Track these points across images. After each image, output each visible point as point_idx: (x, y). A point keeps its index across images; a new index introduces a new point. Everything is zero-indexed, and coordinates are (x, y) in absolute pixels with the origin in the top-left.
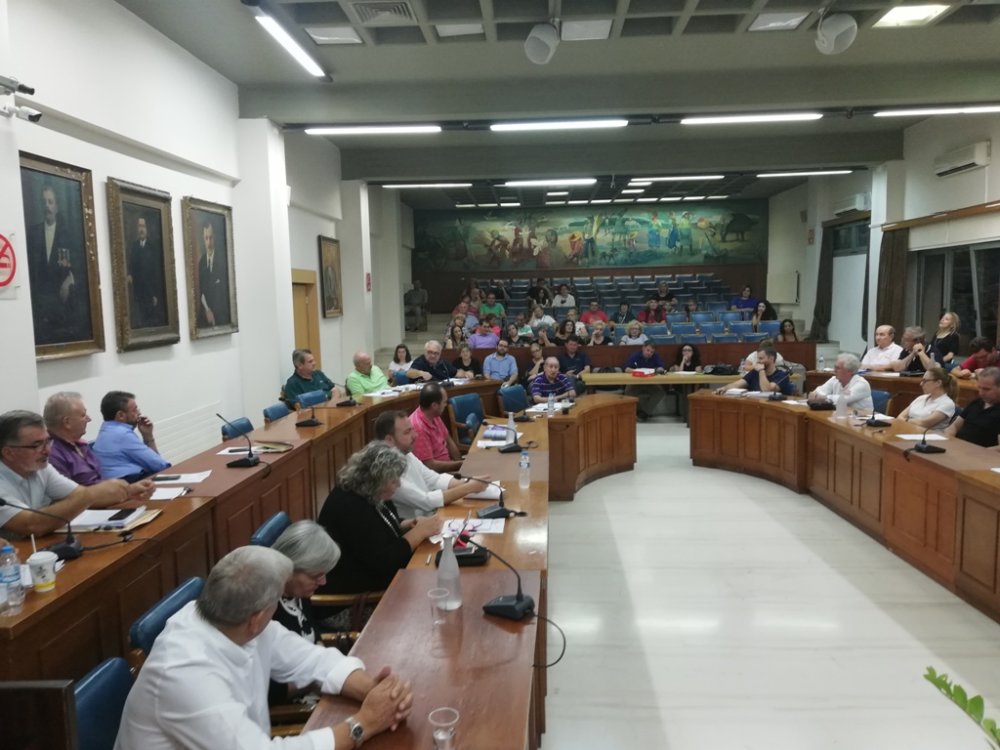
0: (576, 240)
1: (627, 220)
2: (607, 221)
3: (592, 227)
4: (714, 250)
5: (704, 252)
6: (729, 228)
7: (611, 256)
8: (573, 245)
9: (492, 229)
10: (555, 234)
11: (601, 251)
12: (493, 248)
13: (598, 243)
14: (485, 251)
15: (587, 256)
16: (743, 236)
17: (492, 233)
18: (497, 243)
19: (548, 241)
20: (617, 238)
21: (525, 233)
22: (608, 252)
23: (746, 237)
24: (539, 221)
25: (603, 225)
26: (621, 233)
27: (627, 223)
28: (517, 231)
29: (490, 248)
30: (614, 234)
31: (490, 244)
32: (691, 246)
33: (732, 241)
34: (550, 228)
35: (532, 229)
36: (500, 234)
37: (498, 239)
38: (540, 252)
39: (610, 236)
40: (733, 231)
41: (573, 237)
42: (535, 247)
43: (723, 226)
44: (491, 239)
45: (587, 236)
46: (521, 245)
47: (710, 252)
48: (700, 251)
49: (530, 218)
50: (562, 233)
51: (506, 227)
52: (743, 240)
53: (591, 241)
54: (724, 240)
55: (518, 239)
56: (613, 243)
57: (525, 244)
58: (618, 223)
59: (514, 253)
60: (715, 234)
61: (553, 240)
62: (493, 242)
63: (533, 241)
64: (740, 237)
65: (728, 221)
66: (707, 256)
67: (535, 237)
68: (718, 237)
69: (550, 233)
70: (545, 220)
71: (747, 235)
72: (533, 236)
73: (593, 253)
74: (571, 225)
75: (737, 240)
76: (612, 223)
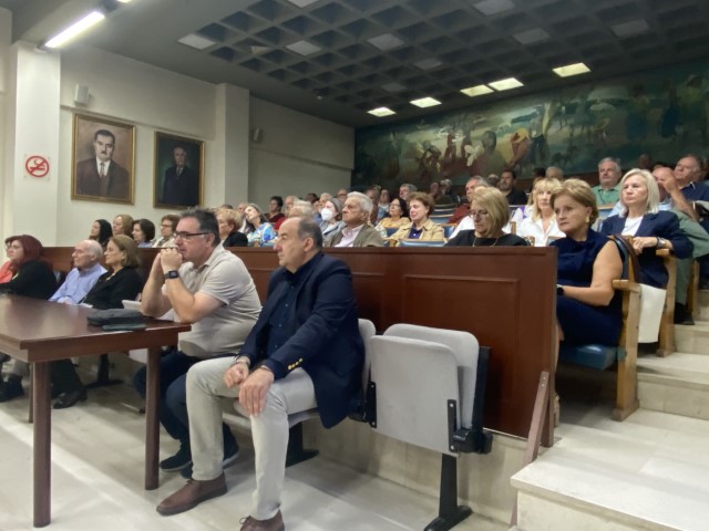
0: (519, 141)
1: (594, 102)
2: (564, 108)
3: (541, 120)
7: (567, 158)
8: (516, 148)
9: (424, 139)
10: (493, 136)
11: (553, 152)
12: (425, 161)
13: (550, 142)
14: (417, 166)
15: (533, 161)
17: (424, 144)
18: (429, 155)
19: (484, 146)
20: (578, 131)
21: (459, 139)
22: (564, 152)
24: (475, 122)
25: (556, 115)
26: (584, 124)
27: (593, 108)
28: (450, 138)
29: (421, 161)
30: (572, 126)
31: (420, 157)
34: (488, 129)
35: (467, 133)
36: (433, 144)
37: (429, 150)
38: (475, 162)
39: (566, 130)
41: (516, 137)
42: (469, 155)
44: (423, 152)
45: (534, 133)
46: (454, 155)
49: (465, 119)
50: (501, 135)
51: (439, 135)
53: (541, 140)
55: (451, 148)
56: (571, 139)
57: (458, 152)
58: (578, 110)
59: (445, 166)
61: (490, 144)
62: (425, 154)
63: (468, 148)
67: (470, 143)
69: (487, 136)
70: (482, 119)
72: (467, 142)
73: (543, 157)
74: (514, 121)
76: (571, 110)
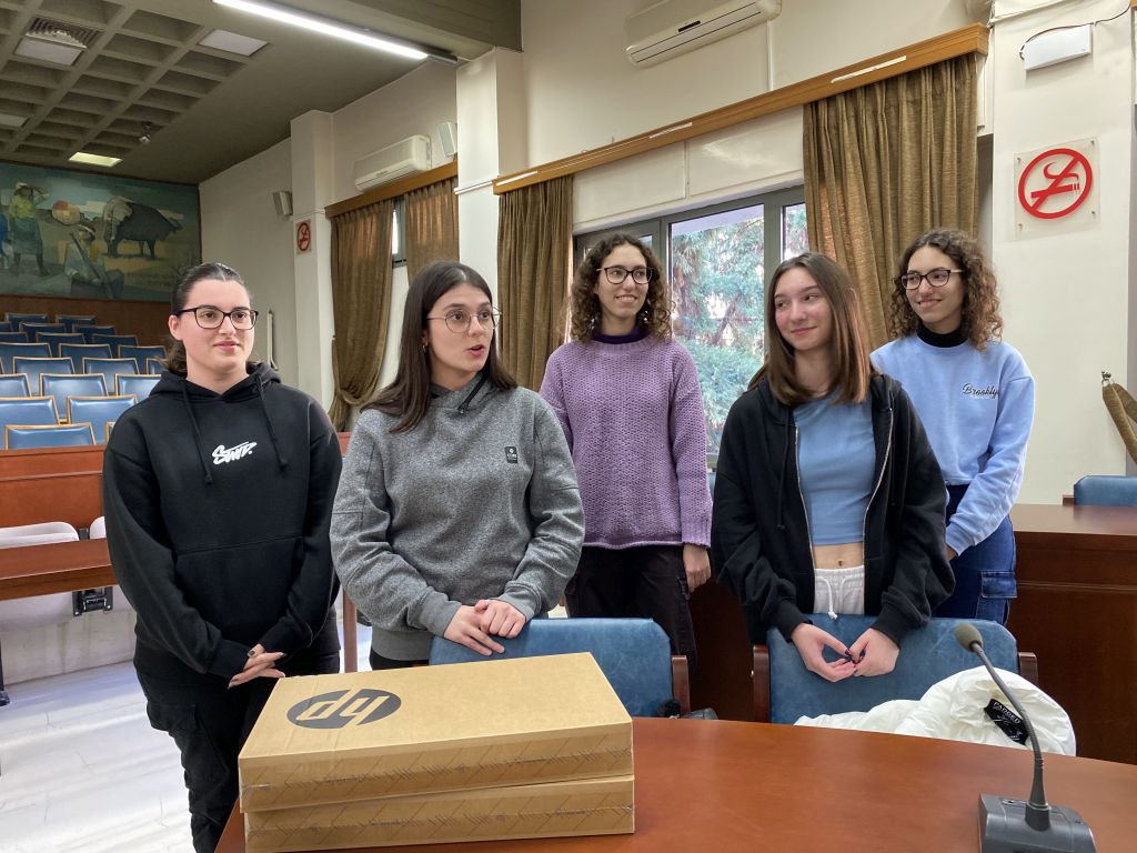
4: (93, 269)
5: (72, 272)
6: (123, 230)
16: (151, 247)
23: (157, 253)
32: (40, 257)
33: (130, 257)
40: (133, 238)
43: (110, 224)
47: (85, 274)
48: (61, 269)
52: (152, 257)
54: (113, 252)
60: (93, 238)
64: (147, 251)
65: (120, 216)
66: (76, 281)
68: (101, 245)
71: (160, 248)
75: (142, 255)
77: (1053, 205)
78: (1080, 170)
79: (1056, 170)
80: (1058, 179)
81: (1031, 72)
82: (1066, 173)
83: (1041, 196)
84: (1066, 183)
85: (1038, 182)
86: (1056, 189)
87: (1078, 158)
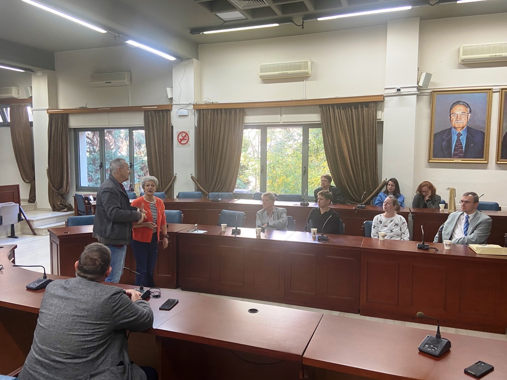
77: (183, 142)
78: (187, 136)
79: (183, 136)
80: (184, 137)
81: (179, 116)
82: (185, 136)
83: (181, 140)
84: (185, 138)
85: (180, 137)
86: (183, 139)
87: (187, 134)
